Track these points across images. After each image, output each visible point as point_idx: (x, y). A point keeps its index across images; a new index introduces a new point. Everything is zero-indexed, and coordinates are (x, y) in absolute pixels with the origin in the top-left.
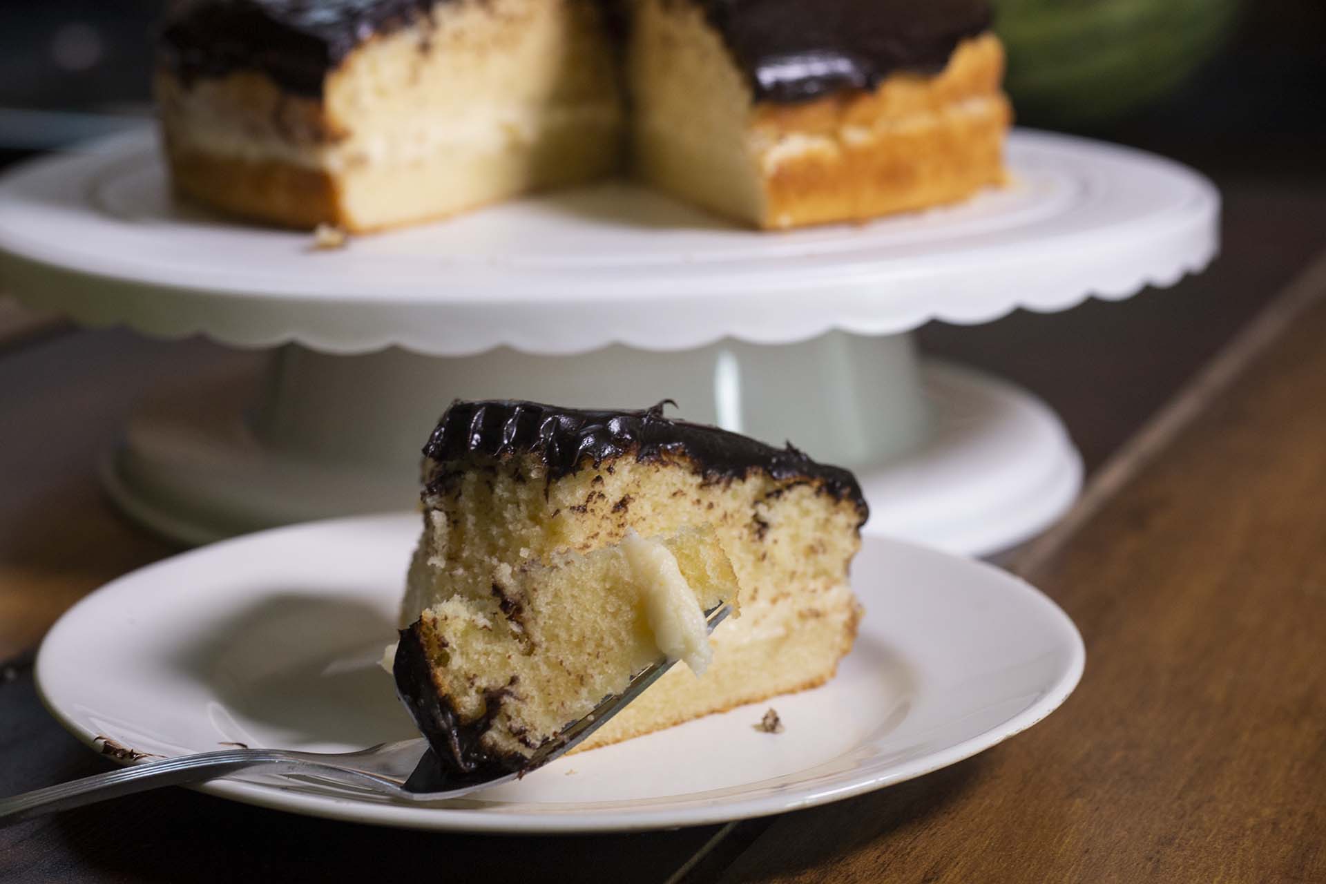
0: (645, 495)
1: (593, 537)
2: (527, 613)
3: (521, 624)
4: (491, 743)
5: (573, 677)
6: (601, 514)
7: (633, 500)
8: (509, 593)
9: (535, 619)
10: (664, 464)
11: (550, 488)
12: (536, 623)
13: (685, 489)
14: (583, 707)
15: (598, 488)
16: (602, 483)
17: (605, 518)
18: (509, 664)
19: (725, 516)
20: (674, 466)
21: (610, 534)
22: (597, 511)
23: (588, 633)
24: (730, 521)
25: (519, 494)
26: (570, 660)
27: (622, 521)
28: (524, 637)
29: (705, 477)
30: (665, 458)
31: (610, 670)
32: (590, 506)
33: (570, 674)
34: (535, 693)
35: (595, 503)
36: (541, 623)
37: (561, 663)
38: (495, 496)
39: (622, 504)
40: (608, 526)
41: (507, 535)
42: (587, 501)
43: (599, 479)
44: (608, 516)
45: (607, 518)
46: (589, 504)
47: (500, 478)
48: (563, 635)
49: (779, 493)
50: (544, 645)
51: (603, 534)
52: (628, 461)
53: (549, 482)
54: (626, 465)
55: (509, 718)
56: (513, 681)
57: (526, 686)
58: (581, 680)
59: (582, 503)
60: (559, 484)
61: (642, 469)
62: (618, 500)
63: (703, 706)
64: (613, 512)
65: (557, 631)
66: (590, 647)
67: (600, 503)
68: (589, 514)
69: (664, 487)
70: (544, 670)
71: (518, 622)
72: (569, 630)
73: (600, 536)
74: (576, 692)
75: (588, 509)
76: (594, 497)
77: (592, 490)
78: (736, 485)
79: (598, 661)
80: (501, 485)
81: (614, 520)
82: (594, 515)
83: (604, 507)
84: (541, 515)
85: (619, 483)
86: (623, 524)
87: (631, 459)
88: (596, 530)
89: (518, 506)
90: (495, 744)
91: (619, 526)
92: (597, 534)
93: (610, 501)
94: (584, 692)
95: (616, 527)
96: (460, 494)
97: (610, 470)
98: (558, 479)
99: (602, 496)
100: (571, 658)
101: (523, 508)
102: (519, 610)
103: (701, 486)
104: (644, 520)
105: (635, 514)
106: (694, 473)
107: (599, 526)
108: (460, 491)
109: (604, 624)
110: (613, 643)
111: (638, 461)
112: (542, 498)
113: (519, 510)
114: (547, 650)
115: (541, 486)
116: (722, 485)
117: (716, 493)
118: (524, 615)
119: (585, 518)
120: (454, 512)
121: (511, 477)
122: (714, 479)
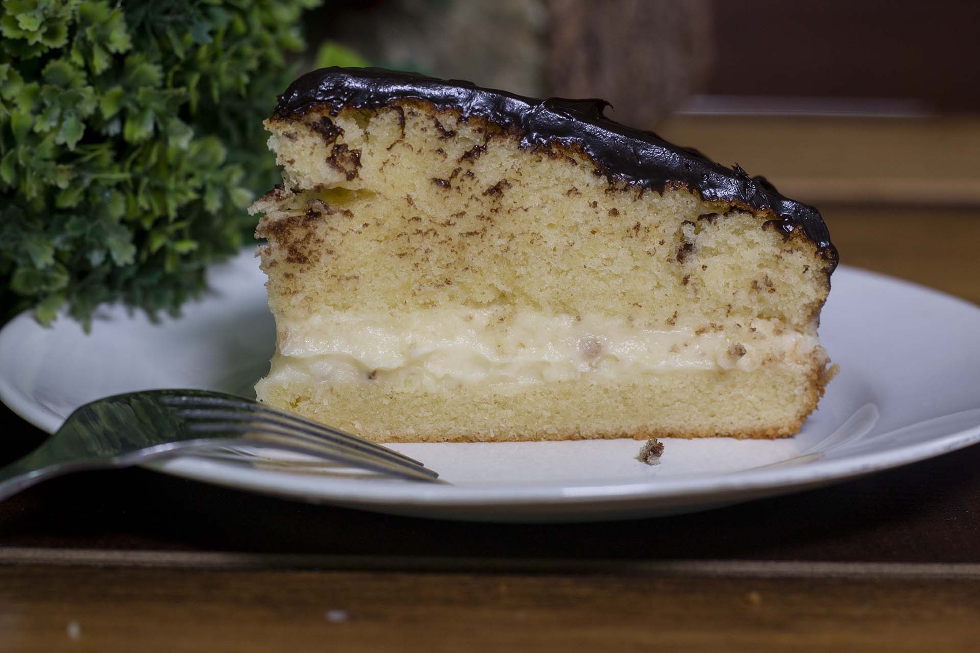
0: (527, 184)
1: (458, 216)
6: (471, 194)
7: (510, 186)
13: (582, 189)
15: (468, 165)
17: (474, 199)
19: (637, 227)
21: (481, 217)
24: (641, 234)
27: (496, 206)
29: (609, 181)
30: (555, 150)
32: (455, 182)
35: (462, 180)
39: (496, 190)
40: (476, 208)
42: (452, 177)
43: (466, 156)
44: (478, 197)
45: (477, 199)
46: (455, 180)
49: (712, 217)
51: (471, 215)
52: (502, 144)
54: (503, 148)
59: (446, 178)
61: (525, 157)
62: (494, 184)
63: (608, 426)
64: (484, 194)
67: (468, 182)
68: (454, 191)
69: (555, 181)
73: (468, 215)
75: (453, 185)
76: (460, 175)
77: (458, 166)
81: (486, 204)
82: (460, 193)
83: (474, 187)
85: (494, 166)
86: (497, 210)
87: (511, 143)
88: (463, 209)
91: (492, 210)
92: (463, 214)
93: (482, 182)
95: (489, 210)
99: (471, 175)
104: (526, 210)
105: (513, 202)
106: (597, 173)
107: (467, 206)
111: (521, 148)
116: (632, 193)
117: (624, 201)
119: (447, 194)
122: (620, 186)
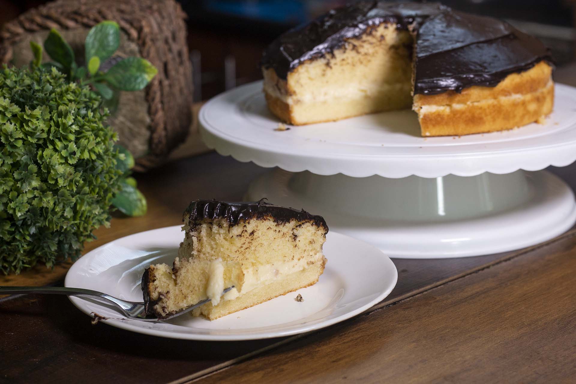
0: (259, 229)
1: (243, 244)
2: (178, 274)
3: (176, 276)
4: (156, 308)
5: (184, 296)
7: (256, 231)
8: (176, 266)
9: (179, 276)
10: (265, 220)
11: (230, 229)
12: (179, 277)
13: (271, 227)
14: (183, 305)
15: (245, 229)
16: (246, 227)
18: (169, 287)
19: (284, 234)
20: (268, 220)
21: (249, 243)
22: (245, 236)
23: (192, 284)
25: (220, 231)
26: (184, 291)
28: (175, 281)
29: (277, 223)
31: (194, 296)
32: (243, 234)
33: (183, 295)
34: (173, 297)
35: (244, 233)
36: (181, 278)
37: (181, 291)
38: (212, 232)
39: (252, 233)
40: (248, 240)
41: (216, 244)
42: (242, 233)
43: (245, 226)
44: (248, 237)
45: (248, 238)
46: (242, 234)
47: (214, 226)
48: (185, 283)
49: (300, 225)
50: (179, 284)
51: (247, 243)
53: (229, 227)
54: (253, 221)
55: (163, 303)
56: (168, 292)
57: (171, 295)
58: (185, 297)
59: (240, 234)
60: (233, 228)
61: (258, 222)
64: (250, 236)
65: (184, 281)
66: (191, 289)
67: (246, 233)
68: (243, 237)
69: (265, 227)
70: (177, 292)
71: (175, 275)
72: (187, 281)
73: (246, 243)
74: (183, 301)
75: (242, 235)
76: (244, 232)
77: (243, 229)
78: (287, 224)
79: (192, 293)
80: (214, 229)
81: (250, 238)
82: (244, 237)
83: (247, 234)
84: (227, 238)
85: (251, 226)
86: (253, 239)
87: (255, 219)
89: (220, 235)
90: (157, 309)
91: (251, 240)
92: (245, 243)
93: (249, 232)
94: (185, 301)
96: (201, 231)
97: (249, 223)
98: (232, 227)
99: (246, 231)
100: (185, 290)
101: (221, 235)
102: (177, 272)
103: (276, 225)
104: (259, 237)
105: (256, 236)
106: (274, 221)
107: (246, 241)
108: (201, 230)
109: (197, 283)
110: (197, 289)
111: (257, 219)
112: (227, 232)
113: (220, 236)
114: (180, 286)
115: (227, 229)
116: (283, 225)
117: (281, 228)
118: (177, 274)
119: (241, 238)
120: (199, 237)
121: (217, 226)
122: (280, 223)
